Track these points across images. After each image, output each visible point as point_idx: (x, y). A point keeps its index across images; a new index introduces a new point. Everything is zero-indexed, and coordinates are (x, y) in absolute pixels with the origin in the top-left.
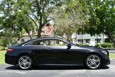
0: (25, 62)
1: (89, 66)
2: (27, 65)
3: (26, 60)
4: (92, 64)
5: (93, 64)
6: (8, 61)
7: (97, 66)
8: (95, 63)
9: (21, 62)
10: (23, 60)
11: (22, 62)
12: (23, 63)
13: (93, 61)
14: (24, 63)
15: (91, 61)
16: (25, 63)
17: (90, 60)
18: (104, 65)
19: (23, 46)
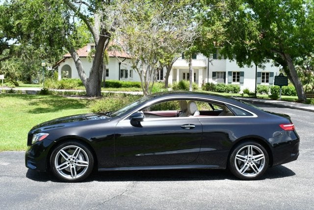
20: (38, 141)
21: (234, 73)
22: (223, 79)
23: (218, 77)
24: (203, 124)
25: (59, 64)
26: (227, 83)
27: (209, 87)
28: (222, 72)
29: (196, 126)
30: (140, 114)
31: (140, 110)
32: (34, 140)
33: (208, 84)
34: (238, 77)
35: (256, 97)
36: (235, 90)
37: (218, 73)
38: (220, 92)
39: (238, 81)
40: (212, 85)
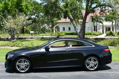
20: (10, 58)
24: (73, 50)
29: (70, 50)
30: (48, 47)
31: (48, 45)
32: (8, 58)
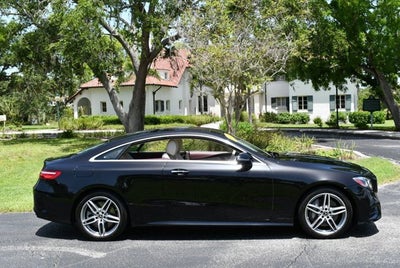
0: (101, 215)
1: (311, 226)
2: (106, 223)
3: (105, 209)
4: (320, 220)
5: (325, 222)
6: (44, 211)
7: (339, 228)
8: (330, 218)
9: (89, 213)
10: (95, 210)
11: (92, 215)
12: (94, 217)
13: (326, 212)
14: (99, 219)
15: (318, 210)
16: (100, 217)
17: (316, 206)
18: (359, 223)
19: (92, 160)
21: (300, 98)
22: (285, 107)
23: (279, 105)
25: (74, 98)
26: (291, 112)
27: (269, 118)
28: (283, 98)
33: (267, 114)
34: (305, 103)
35: (338, 128)
36: (304, 120)
37: (279, 98)
38: (284, 123)
39: (306, 108)
40: (273, 115)
